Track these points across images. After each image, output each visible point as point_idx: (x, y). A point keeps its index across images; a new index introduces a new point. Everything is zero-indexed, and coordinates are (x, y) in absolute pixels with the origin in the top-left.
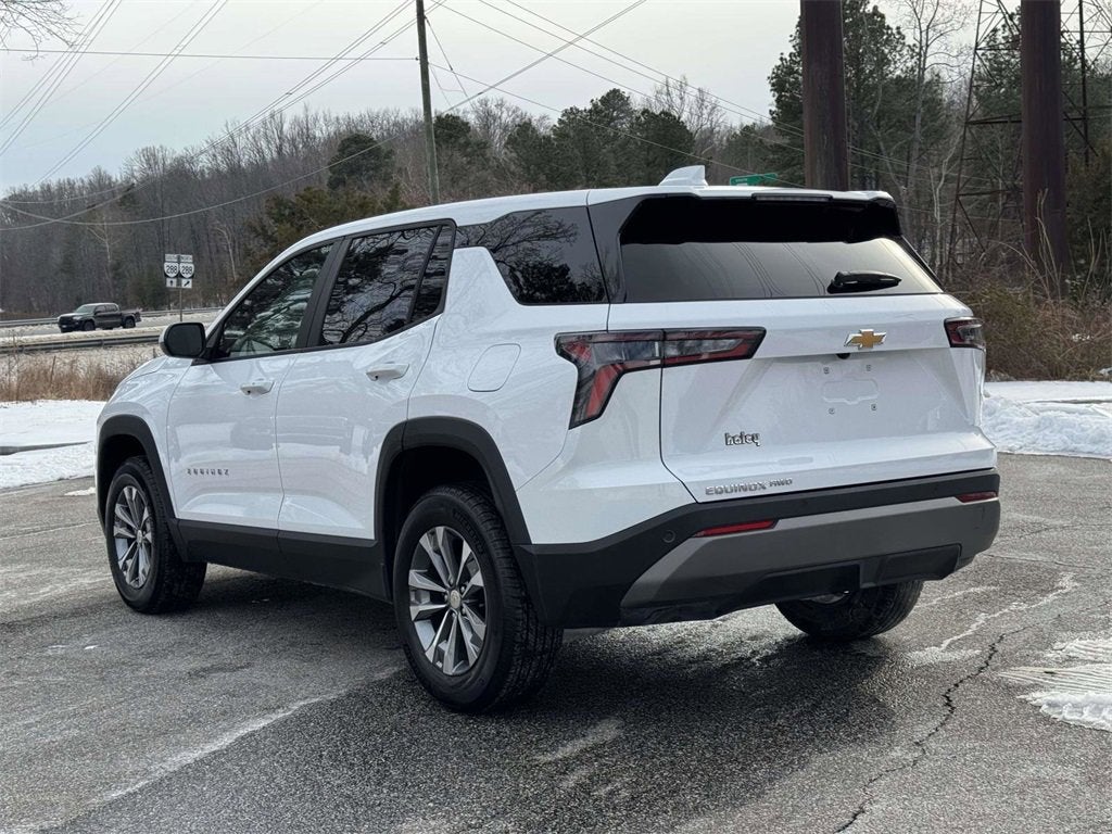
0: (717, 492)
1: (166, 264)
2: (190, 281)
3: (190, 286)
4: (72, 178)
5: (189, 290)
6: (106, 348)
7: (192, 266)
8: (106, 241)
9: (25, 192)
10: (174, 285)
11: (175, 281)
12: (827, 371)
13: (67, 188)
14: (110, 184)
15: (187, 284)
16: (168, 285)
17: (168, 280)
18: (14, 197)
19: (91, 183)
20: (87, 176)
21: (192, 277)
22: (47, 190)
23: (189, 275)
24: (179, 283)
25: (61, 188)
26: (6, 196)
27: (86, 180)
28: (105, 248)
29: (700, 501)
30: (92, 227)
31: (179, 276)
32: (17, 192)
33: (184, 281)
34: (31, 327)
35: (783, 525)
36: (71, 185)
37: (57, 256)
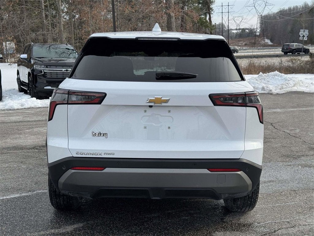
0: (80, 154)
1: (300, 32)
2: (307, 38)
3: (306, 39)
4: (297, 5)
5: (306, 40)
6: (279, 57)
7: (308, 33)
8: (303, 24)
9: (284, 10)
10: (302, 39)
11: (302, 38)
12: (145, 111)
13: (296, 8)
14: (308, 7)
15: (305, 39)
16: (300, 39)
17: (300, 37)
18: (280, 11)
19: (303, 7)
20: (302, 5)
21: (307, 37)
22: (290, 9)
23: (307, 36)
24: (303, 38)
25: (294, 8)
26: (278, 11)
27: (301, 6)
28: (303, 26)
29: (74, 156)
30: (300, 20)
31: (304, 36)
32: (281, 10)
33: (305, 38)
34: (269, 50)
35: (107, 170)
36: (297, 7)
37: (289, 28)
